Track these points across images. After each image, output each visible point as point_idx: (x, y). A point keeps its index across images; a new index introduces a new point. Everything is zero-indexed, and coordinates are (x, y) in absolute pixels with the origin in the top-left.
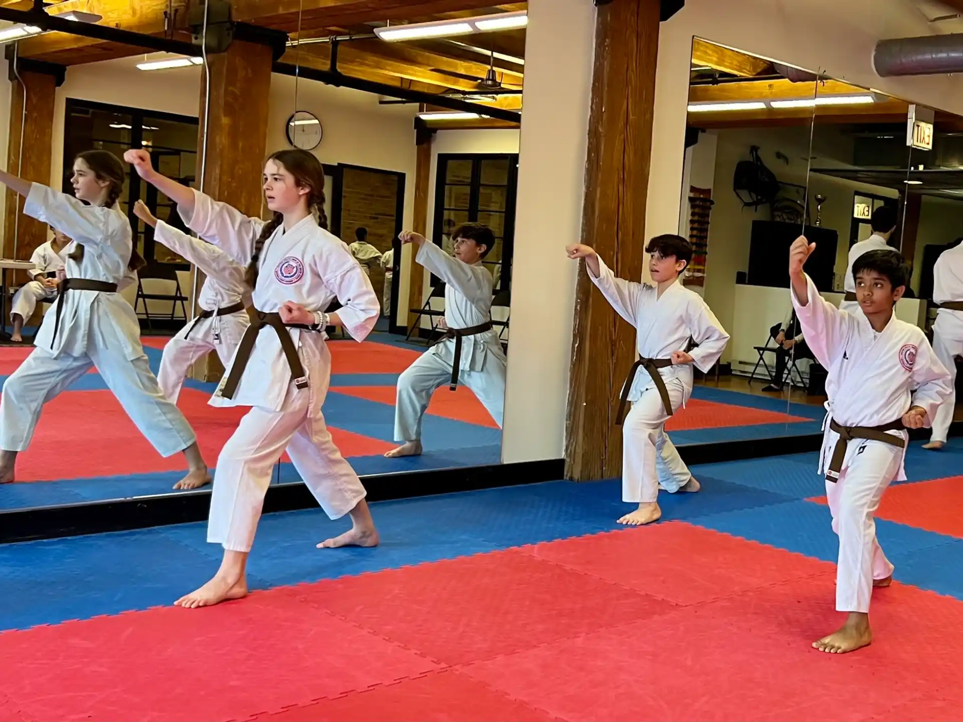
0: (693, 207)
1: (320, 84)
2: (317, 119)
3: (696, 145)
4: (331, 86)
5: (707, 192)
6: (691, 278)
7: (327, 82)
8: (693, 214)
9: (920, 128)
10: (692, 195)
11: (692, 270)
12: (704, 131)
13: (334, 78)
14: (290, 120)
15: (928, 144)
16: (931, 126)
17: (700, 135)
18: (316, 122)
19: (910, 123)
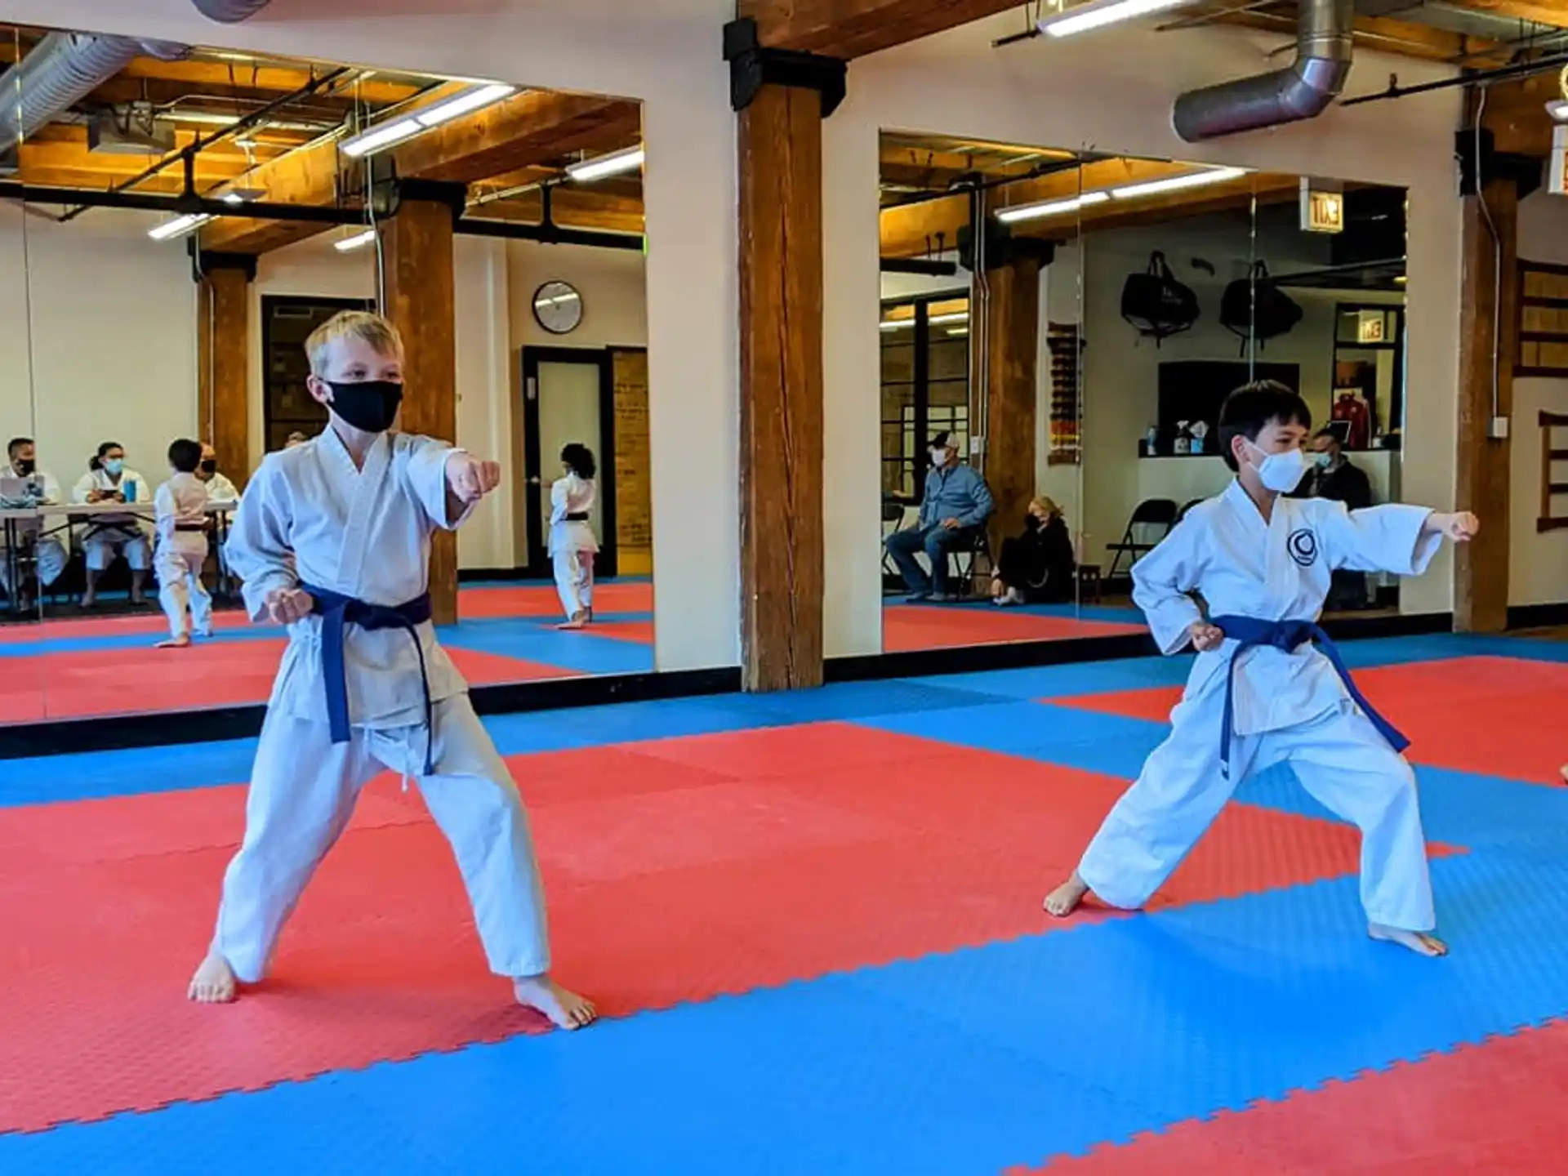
0: (1054, 352)
1: (534, 243)
2: (575, 290)
3: (1052, 265)
4: (546, 245)
5: (1072, 328)
6: (1059, 453)
7: (542, 240)
8: (1055, 362)
9: (1319, 202)
10: (1052, 335)
11: (1059, 442)
12: (1062, 243)
13: (548, 233)
14: (535, 298)
15: (1336, 223)
16: (1339, 198)
17: (1057, 250)
18: (575, 296)
19: (1304, 196)
